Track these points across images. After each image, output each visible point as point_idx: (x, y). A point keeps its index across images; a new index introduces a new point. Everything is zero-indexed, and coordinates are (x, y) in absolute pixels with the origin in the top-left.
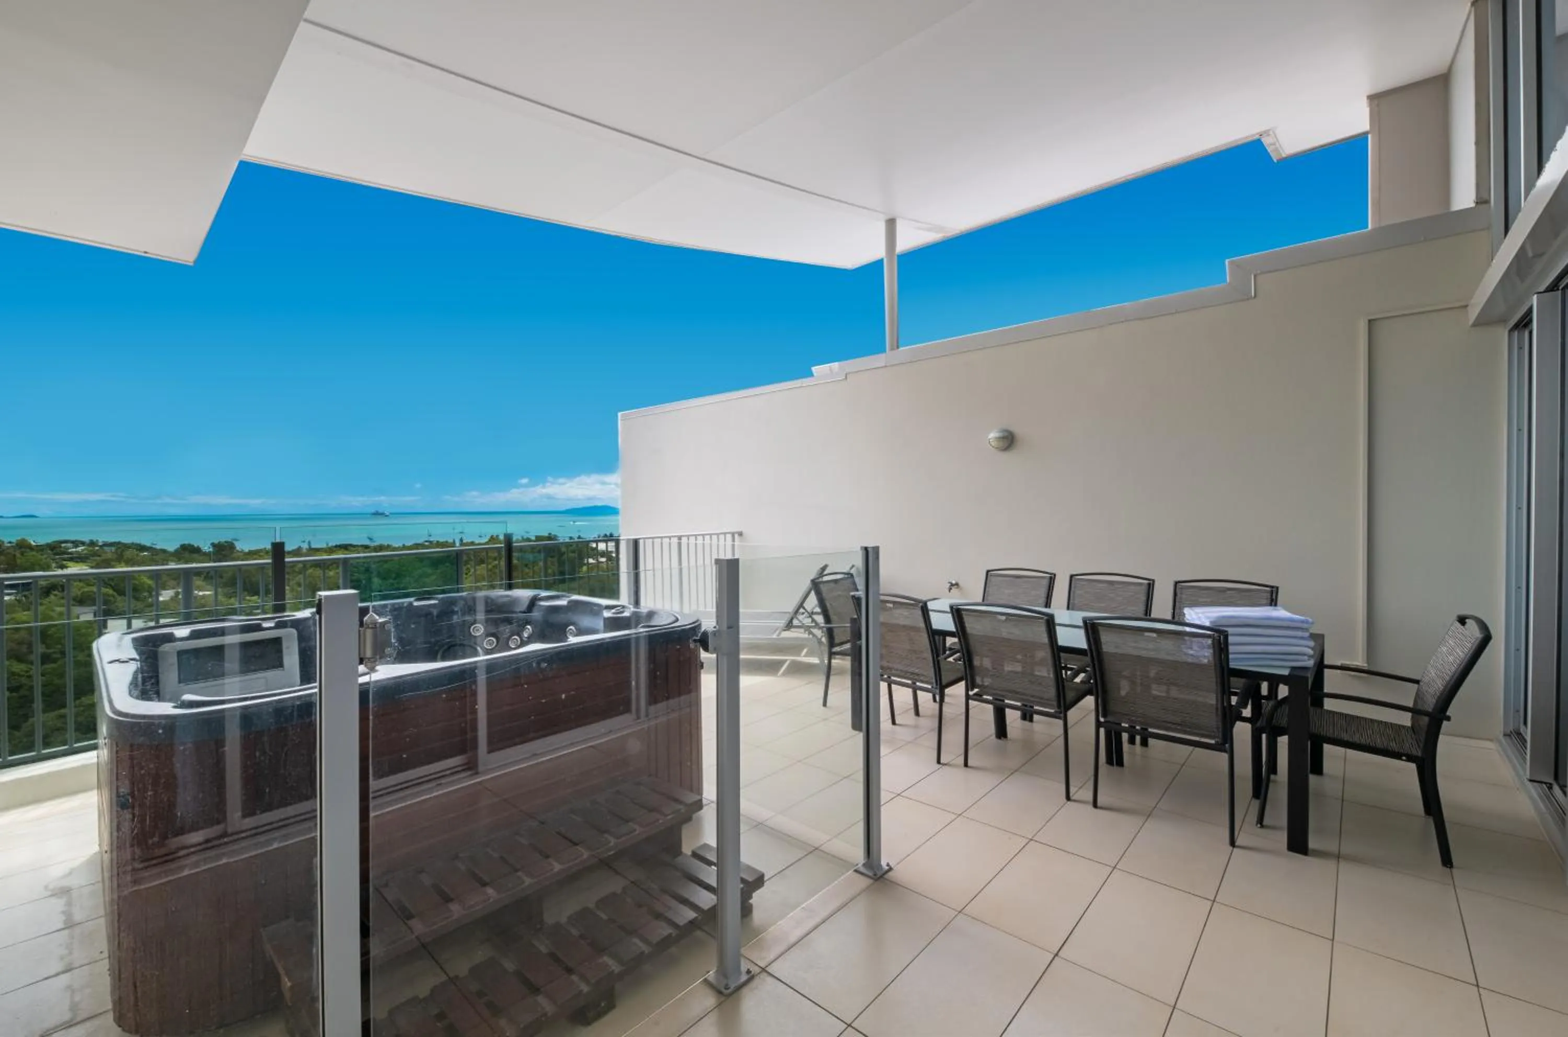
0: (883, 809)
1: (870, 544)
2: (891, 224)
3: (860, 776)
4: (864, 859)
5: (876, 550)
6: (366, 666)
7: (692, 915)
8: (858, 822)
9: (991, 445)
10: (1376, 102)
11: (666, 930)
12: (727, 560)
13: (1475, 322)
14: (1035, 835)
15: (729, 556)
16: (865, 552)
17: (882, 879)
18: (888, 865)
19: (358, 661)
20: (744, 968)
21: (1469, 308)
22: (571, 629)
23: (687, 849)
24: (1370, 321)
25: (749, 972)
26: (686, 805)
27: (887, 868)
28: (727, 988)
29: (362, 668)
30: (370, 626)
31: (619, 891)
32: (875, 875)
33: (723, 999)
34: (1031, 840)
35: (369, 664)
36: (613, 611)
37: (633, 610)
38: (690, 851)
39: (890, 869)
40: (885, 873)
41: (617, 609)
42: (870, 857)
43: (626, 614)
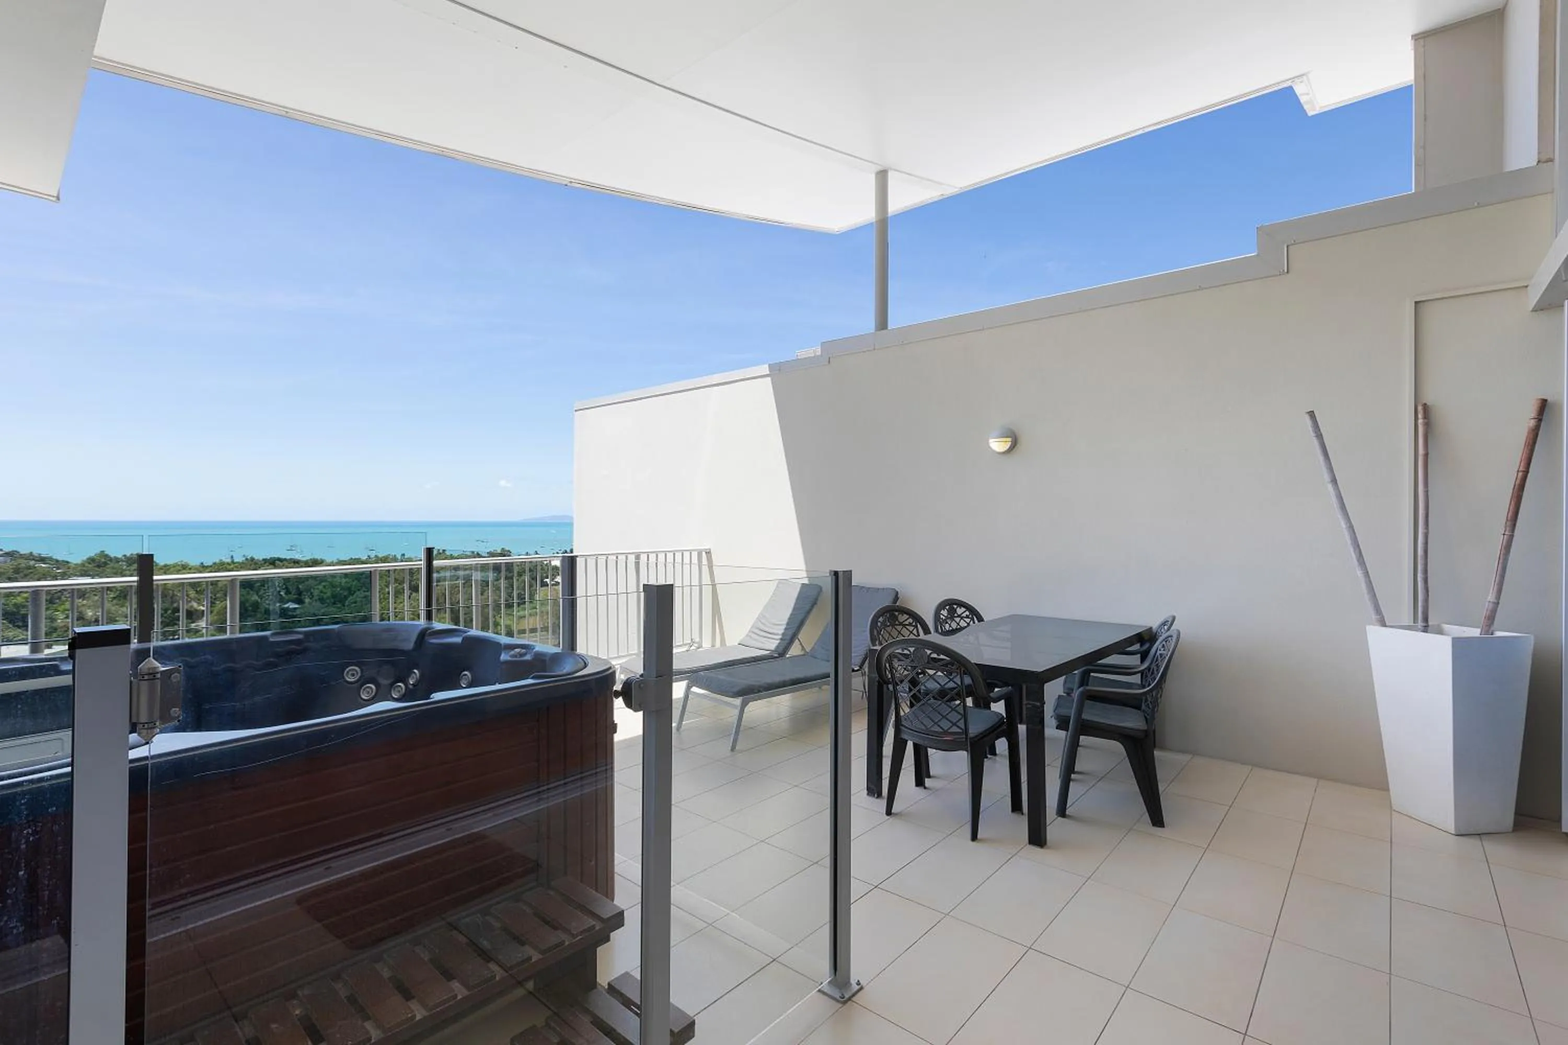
1: (841, 568)
2: (883, 177)
3: (827, 862)
4: (830, 975)
5: (848, 574)
6: (139, 734)
8: (825, 924)
9: (991, 447)
10: (1422, 41)
12: (658, 586)
13: (1535, 306)
14: (1032, 945)
15: (661, 582)
16: (835, 578)
17: (850, 1002)
18: (858, 983)
19: (127, 727)
21: (1529, 288)
22: (466, 675)
23: (603, 979)
24: (1416, 303)
26: (600, 917)
27: (859, 987)
29: (133, 738)
30: (146, 677)
32: (842, 996)
35: (144, 732)
36: (512, 653)
37: (537, 651)
38: (607, 983)
39: (861, 988)
40: (854, 995)
41: (517, 650)
42: (837, 973)
43: (528, 657)
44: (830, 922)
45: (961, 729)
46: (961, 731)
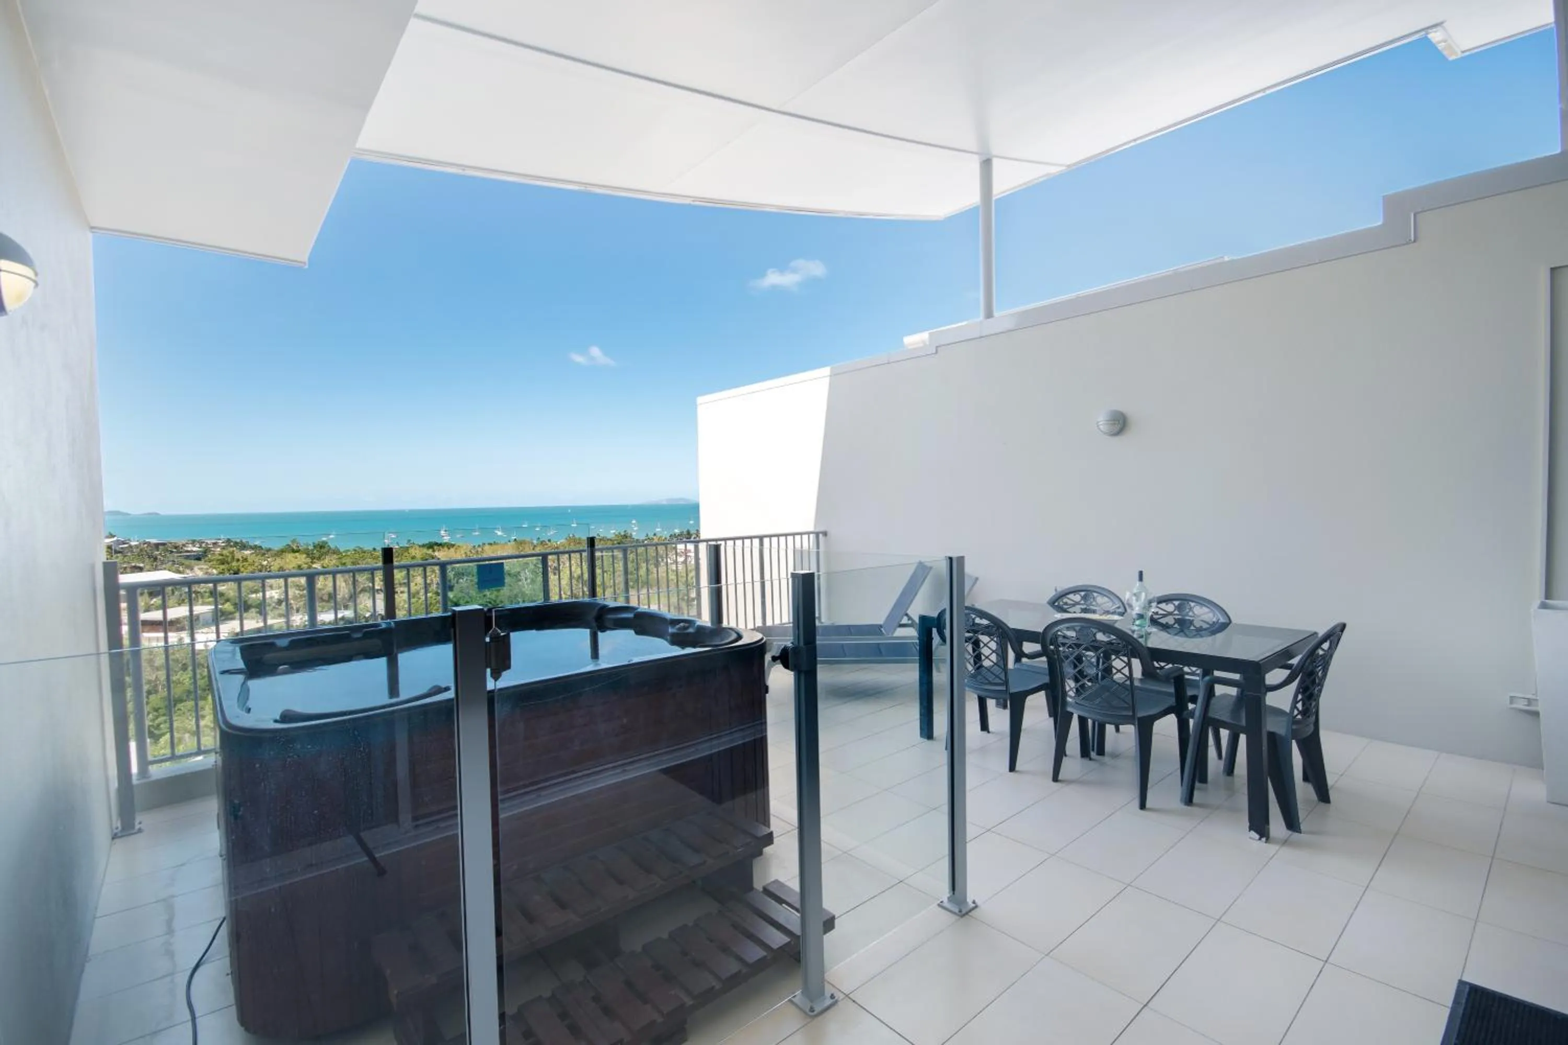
0: (968, 845)
1: (954, 555)
2: (987, 164)
3: (946, 809)
4: (949, 893)
5: (961, 559)
6: (492, 673)
7: (760, 953)
8: (944, 856)
9: (1099, 429)
11: (734, 967)
12: (803, 575)
15: (806, 571)
16: (949, 561)
17: (967, 916)
18: (974, 902)
20: (828, 994)
23: (758, 885)
24: (1552, 270)
25: (832, 997)
26: (756, 838)
27: (974, 905)
28: (812, 1010)
30: (494, 640)
31: (690, 924)
32: (960, 911)
33: (809, 1020)
34: (1129, 885)
35: (495, 671)
36: (678, 626)
37: (698, 626)
38: (761, 887)
39: (976, 907)
40: (970, 911)
41: (682, 624)
42: (955, 892)
43: (691, 630)
44: (949, 855)
45: (1003, 680)
46: (1002, 682)
